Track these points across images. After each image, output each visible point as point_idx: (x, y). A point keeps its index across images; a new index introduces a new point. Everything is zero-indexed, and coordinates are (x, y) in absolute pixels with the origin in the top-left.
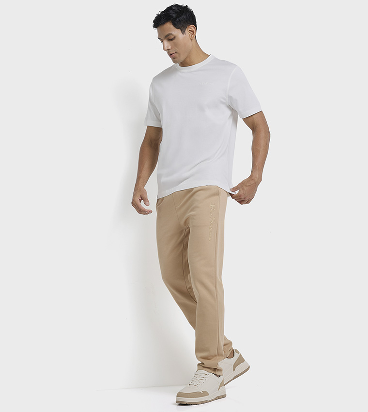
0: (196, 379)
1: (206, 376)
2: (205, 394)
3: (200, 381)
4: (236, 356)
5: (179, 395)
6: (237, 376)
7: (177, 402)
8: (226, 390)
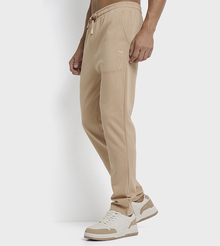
0: (107, 218)
1: (117, 215)
2: (113, 231)
3: (111, 219)
4: (145, 201)
5: (88, 231)
6: (144, 219)
7: (85, 237)
8: (138, 228)
